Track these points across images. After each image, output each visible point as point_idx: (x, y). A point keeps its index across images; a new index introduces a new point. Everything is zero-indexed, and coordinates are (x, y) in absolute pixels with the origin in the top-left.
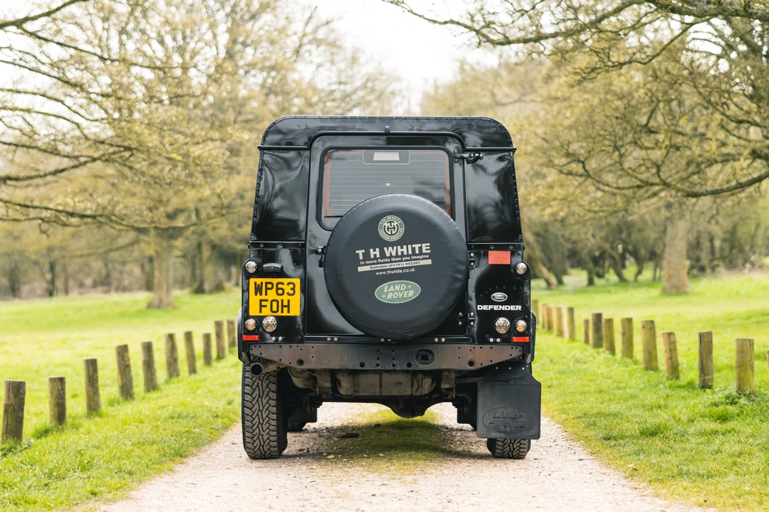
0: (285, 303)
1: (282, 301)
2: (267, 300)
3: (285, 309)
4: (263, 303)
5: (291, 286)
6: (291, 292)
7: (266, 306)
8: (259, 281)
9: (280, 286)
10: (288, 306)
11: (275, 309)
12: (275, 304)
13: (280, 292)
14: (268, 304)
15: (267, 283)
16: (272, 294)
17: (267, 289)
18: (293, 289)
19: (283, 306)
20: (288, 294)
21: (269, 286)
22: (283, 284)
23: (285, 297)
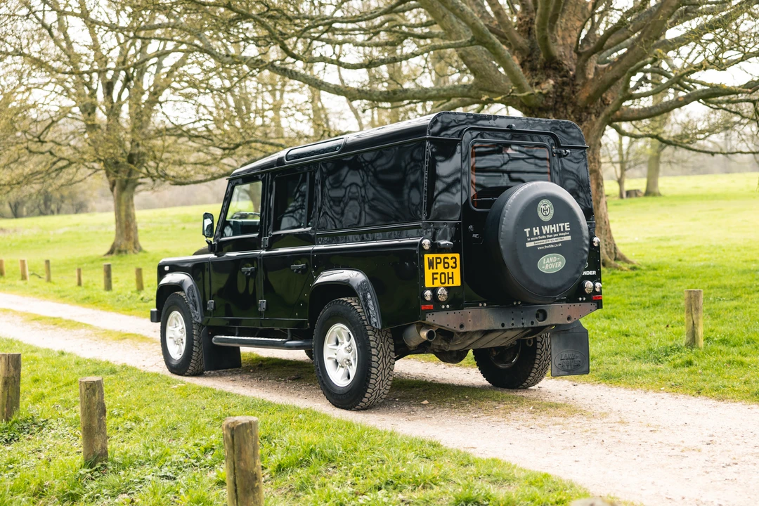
0: (450, 276)
1: (448, 273)
2: (437, 273)
3: (451, 280)
4: (435, 276)
5: (454, 260)
6: (454, 265)
7: (436, 279)
8: (431, 256)
9: (446, 260)
10: (452, 278)
11: (443, 281)
12: (443, 276)
13: (446, 265)
14: (438, 276)
15: (437, 258)
16: (440, 268)
17: (437, 263)
18: (455, 263)
19: (449, 278)
20: (452, 267)
21: (439, 261)
22: (448, 258)
23: (450, 270)
